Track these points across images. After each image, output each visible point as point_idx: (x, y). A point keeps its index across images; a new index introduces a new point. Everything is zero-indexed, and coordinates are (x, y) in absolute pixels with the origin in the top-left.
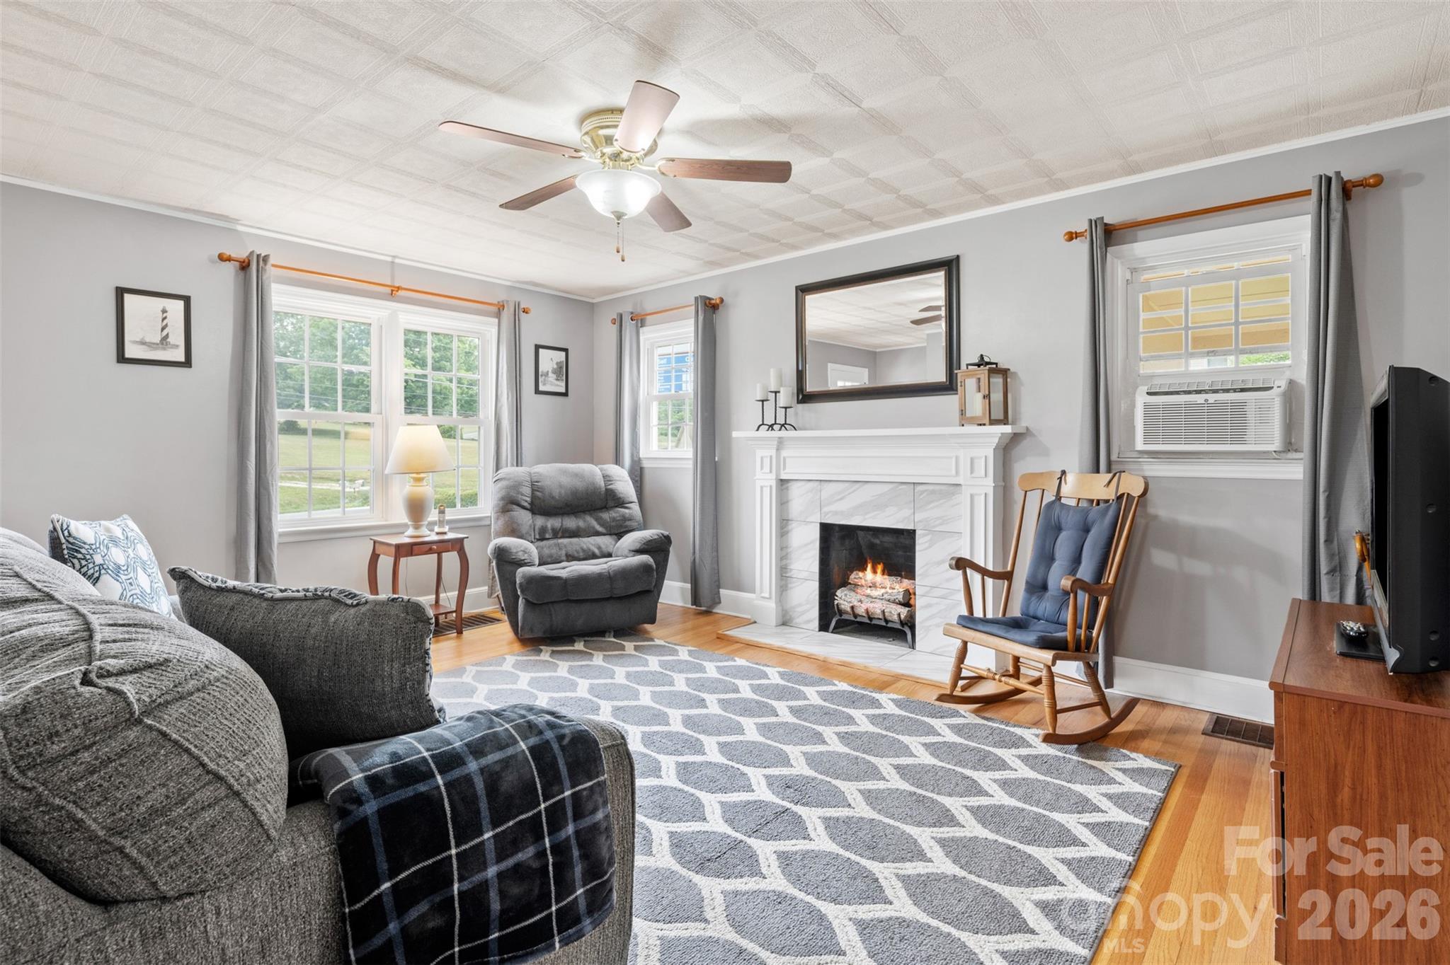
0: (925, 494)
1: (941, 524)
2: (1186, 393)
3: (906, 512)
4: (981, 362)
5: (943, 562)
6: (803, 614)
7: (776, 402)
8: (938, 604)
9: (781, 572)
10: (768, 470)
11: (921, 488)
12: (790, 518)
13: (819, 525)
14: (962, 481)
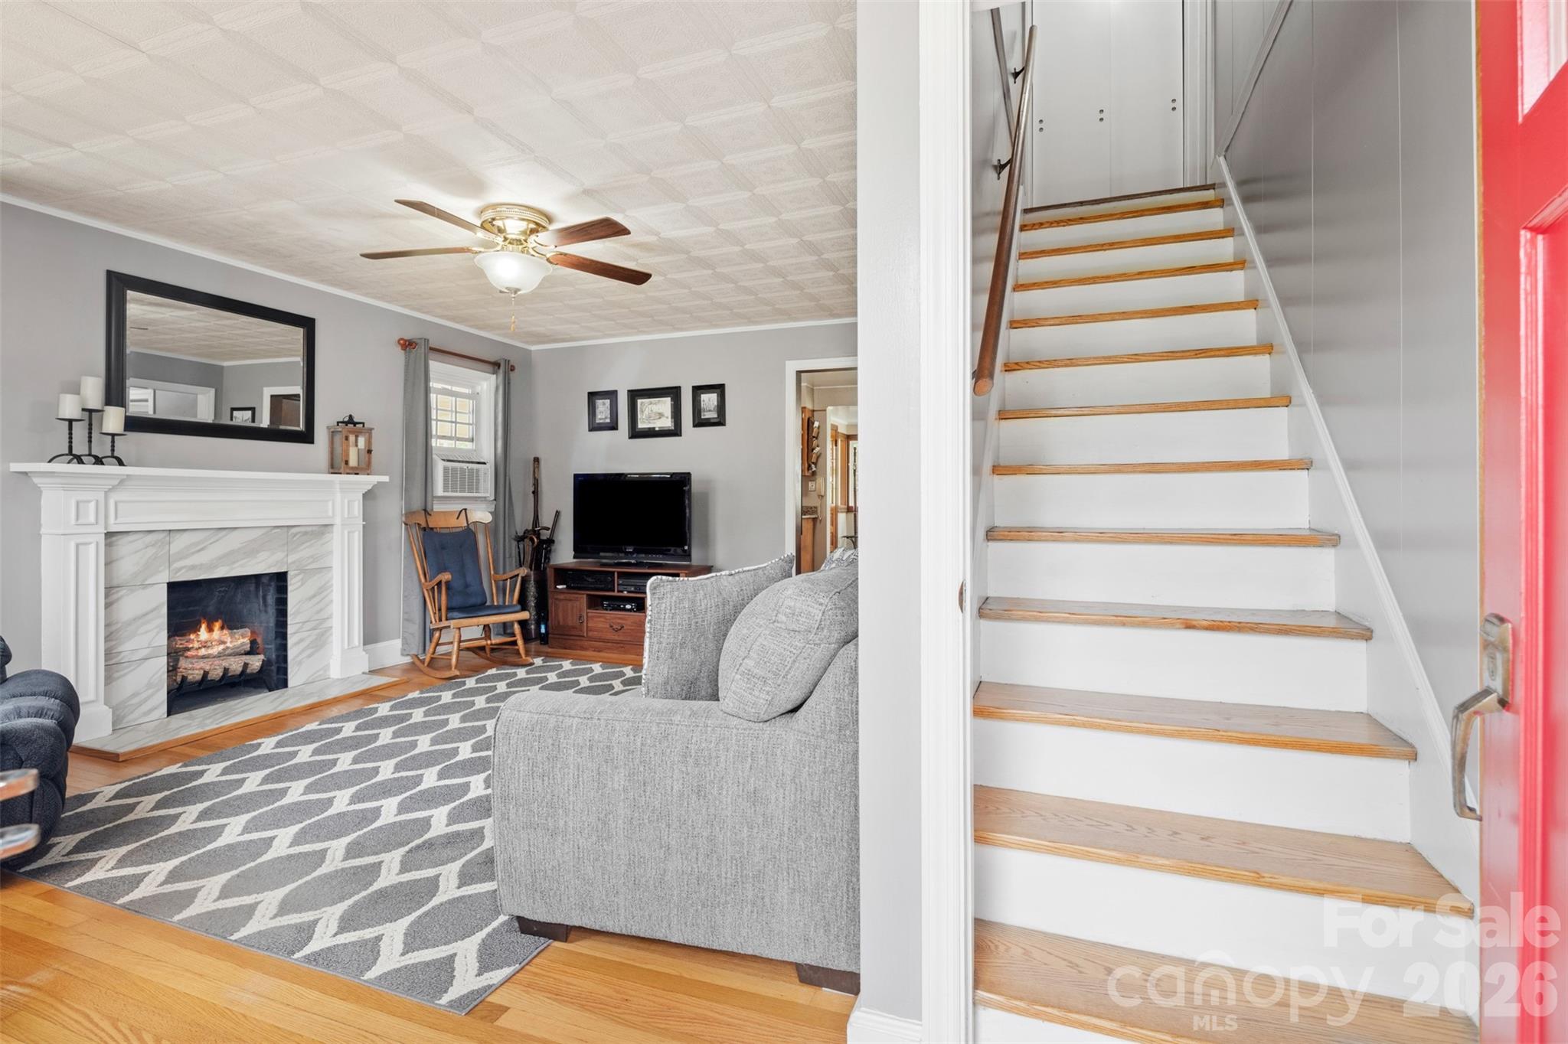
0: (297, 536)
1: (313, 562)
2: (459, 462)
3: (280, 555)
4: (351, 421)
5: (314, 596)
6: (140, 704)
7: (90, 425)
8: (309, 636)
9: (106, 661)
10: (92, 519)
11: (294, 530)
12: (115, 583)
13: (166, 585)
14: (338, 521)
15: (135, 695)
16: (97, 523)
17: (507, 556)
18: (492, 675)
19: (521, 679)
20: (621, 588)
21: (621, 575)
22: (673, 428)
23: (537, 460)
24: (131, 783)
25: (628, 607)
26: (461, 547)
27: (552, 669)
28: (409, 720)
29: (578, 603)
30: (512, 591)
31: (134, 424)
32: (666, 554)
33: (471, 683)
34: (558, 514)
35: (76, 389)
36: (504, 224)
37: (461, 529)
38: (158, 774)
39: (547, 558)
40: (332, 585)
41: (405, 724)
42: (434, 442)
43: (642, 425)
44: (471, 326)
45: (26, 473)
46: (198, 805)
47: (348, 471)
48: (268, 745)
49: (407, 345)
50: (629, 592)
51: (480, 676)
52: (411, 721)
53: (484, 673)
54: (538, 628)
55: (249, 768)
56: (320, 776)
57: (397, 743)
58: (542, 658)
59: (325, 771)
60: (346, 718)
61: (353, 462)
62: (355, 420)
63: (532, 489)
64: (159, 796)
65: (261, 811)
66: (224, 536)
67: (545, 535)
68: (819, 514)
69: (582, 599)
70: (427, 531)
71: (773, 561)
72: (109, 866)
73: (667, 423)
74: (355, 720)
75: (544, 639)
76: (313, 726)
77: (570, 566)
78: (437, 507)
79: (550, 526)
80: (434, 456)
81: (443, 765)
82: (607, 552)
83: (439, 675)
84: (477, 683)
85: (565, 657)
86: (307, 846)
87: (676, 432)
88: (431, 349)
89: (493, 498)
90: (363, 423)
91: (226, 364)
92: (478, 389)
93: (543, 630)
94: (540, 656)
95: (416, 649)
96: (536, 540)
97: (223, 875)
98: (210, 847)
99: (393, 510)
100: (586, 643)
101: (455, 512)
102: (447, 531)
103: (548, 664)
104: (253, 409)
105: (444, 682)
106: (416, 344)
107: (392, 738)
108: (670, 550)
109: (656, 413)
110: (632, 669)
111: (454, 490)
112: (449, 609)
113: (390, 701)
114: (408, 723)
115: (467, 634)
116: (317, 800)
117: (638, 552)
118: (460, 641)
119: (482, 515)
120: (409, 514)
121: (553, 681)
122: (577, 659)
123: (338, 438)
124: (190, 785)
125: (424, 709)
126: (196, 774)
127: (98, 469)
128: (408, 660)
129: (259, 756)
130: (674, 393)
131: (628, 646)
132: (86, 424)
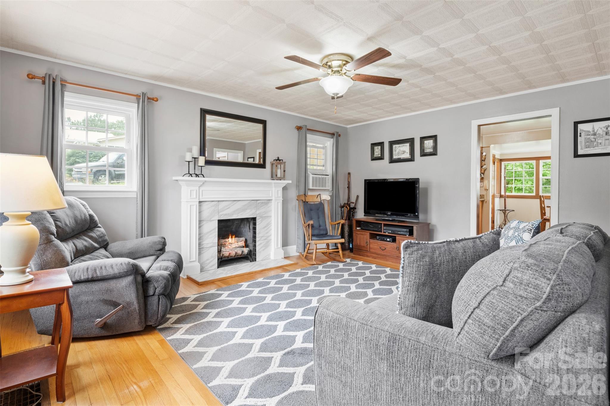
0: (260, 204)
1: (265, 214)
2: (318, 175)
3: (254, 211)
4: (278, 159)
5: (265, 227)
6: (209, 263)
7: (195, 163)
8: (263, 242)
9: (199, 247)
10: (195, 197)
11: (259, 202)
12: (202, 220)
13: (217, 221)
14: (273, 198)
15: (208, 260)
16: (196, 198)
17: (337, 214)
18: (329, 265)
19: (340, 269)
20: (385, 231)
21: (385, 225)
22: (410, 157)
23: (349, 174)
24: (199, 295)
25: (388, 240)
26: (318, 210)
27: (354, 265)
28: (294, 282)
29: (366, 236)
30: (338, 229)
31: (208, 163)
32: (405, 216)
33: (320, 268)
34: (358, 197)
35: (190, 150)
36: (331, 64)
37: (318, 202)
38: (208, 293)
39: (353, 216)
40: (271, 223)
41: (293, 284)
42: (309, 167)
43: (395, 157)
44: (323, 119)
45: (177, 180)
46: (216, 309)
47: (277, 179)
48: (244, 286)
49: (299, 128)
50: (389, 233)
51: (324, 265)
52: (296, 283)
53: (326, 263)
54: (349, 245)
55: (236, 295)
56: (259, 304)
57: (289, 293)
58: (350, 259)
59: (261, 302)
60: (272, 278)
61: (279, 175)
62: (280, 159)
63: (347, 186)
64: (206, 303)
65: (235, 317)
66: (235, 204)
67: (352, 206)
68: (485, 198)
69: (367, 234)
70: (305, 203)
71: (486, 233)
72: (182, 333)
73: (407, 156)
74: (276, 279)
75: (351, 250)
76: (260, 280)
77: (363, 220)
78: (310, 193)
79: (355, 202)
80: (309, 173)
81: (305, 308)
82: (379, 214)
83: (309, 262)
84: (323, 268)
85: (359, 260)
86: (247, 340)
87: (412, 159)
88: (308, 129)
89: (331, 190)
90: (282, 160)
91: (246, 142)
92: (326, 145)
93: (351, 246)
94: (349, 258)
95: (301, 250)
96: (348, 207)
97: (215, 347)
98: (215, 331)
99: (293, 194)
100: (369, 254)
101: (315, 195)
102: (313, 203)
103: (353, 262)
104: (254, 158)
105: (310, 266)
106: (302, 128)
107: (287, 290)
108: (408, 215)
109: (402, 151)
110: (390, 270)
111: (316, 186)
112: (313, 235)
113: (289, 272)
114: (294, 284)
115: (319, 246)
116: (255, 316)
117: (392, 215)
118: (317, 249)
119: (326, 197)
120: (299, 196)
121: (354, 271)
122: (365, 262)
123: (274, 166)
124: (217, 300)
125: (301, 278)
126: (219, 295)
127: (197, 178)
128: (298, 254)
129: (241, 290)
130: (411, 141)
131: (388, 258)
132: (194, 162)
